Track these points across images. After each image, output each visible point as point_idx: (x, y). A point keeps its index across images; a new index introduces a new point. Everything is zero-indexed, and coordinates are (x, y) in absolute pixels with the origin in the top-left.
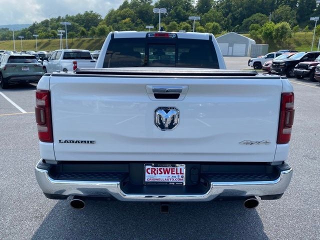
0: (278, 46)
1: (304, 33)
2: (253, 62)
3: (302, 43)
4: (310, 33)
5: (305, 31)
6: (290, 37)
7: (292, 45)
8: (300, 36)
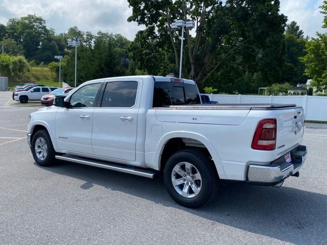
0: (18, 80)
1: (40, 68)
2: (19, 95)
3: (40, 77)
4: (46, 69)
5: (41, 67)
6: (29, 71)
7: (31, 79)
8: (37, 71)
